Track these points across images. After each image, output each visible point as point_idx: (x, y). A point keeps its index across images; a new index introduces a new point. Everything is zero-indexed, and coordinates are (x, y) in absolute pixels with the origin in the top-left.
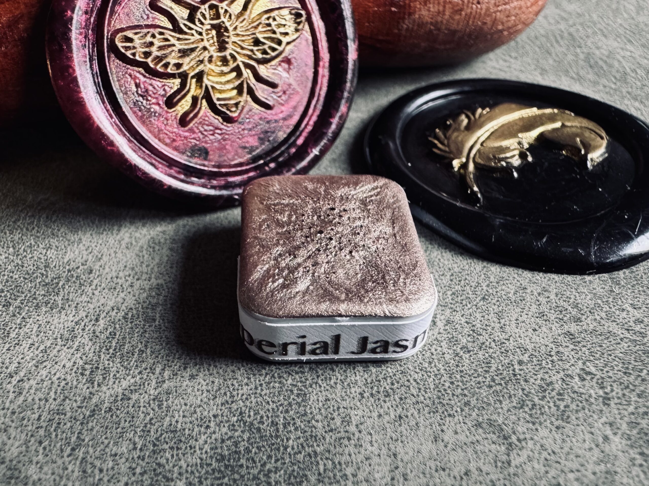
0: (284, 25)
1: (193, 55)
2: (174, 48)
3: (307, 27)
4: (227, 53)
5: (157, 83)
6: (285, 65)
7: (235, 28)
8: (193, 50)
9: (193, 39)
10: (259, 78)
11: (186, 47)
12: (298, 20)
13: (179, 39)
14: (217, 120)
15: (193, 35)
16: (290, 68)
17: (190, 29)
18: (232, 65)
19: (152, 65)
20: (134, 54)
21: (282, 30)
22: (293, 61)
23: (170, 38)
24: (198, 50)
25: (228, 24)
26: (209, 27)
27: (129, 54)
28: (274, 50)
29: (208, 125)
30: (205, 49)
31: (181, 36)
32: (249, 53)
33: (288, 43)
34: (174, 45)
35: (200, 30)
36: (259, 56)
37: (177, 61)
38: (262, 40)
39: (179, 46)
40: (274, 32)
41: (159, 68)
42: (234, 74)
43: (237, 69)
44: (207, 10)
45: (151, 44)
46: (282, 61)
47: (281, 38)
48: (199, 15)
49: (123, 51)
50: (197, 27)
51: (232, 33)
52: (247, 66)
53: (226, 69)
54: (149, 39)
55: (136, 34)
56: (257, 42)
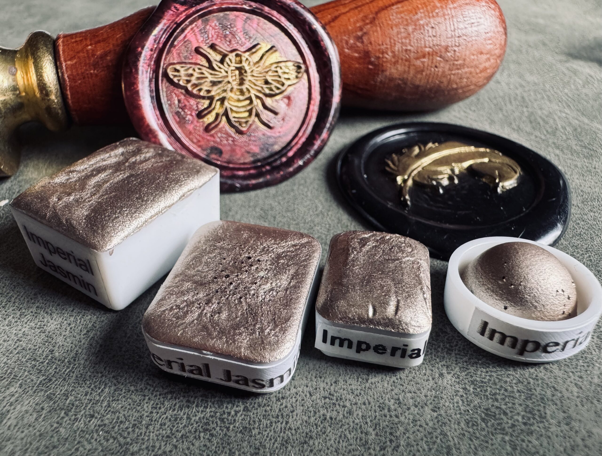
0: (287, 73)
1: (220, 86)
2: (206, 80)
3: (305, 76)
4: (244, 87)
5: (192, 102)
6: (286, 101)
7: (252, 71)
8: (220, 82)
9: (221, 75)
10: (265, 107)
11: (215, 80)
12: (299, 71)
13: (211, 74)
14: (231, 131)
15: (221, 72)
16: (289, 103)
17: (220, 68)
18: (247, 95)
19: (190, 89)
20: (179, 80)
21: (286, 76)
22: (292, 98)
23: (205, 72)
24: (224, 82)
25: (247, 68)
26: (234, 68)
27: (175, 80)
28: (278, 88)
29: (224, 134)
30: (229, 82)
31: (213, 72)
32: (260, 89)
33: (290, 86)
34: (207, 78)
35: (226, 70)
36: (267, 91)
37: (208, 89)
38: (270, 81)
39: (210, 78)
40: (280, 77)
41: (195, 91)
42: (248, 102)
43: (250, 99)
44: (234, 57)
45: (192, 75)
46: (285, 97)
47: (284, 81)
48: (227, 59)
49: (172, 77)
50: (225, 67)
51: (249, 74)
52: (257, 97)
53: (241, 98)
54: (190, 71)
55: (182, 67)
56: (267, 82)
